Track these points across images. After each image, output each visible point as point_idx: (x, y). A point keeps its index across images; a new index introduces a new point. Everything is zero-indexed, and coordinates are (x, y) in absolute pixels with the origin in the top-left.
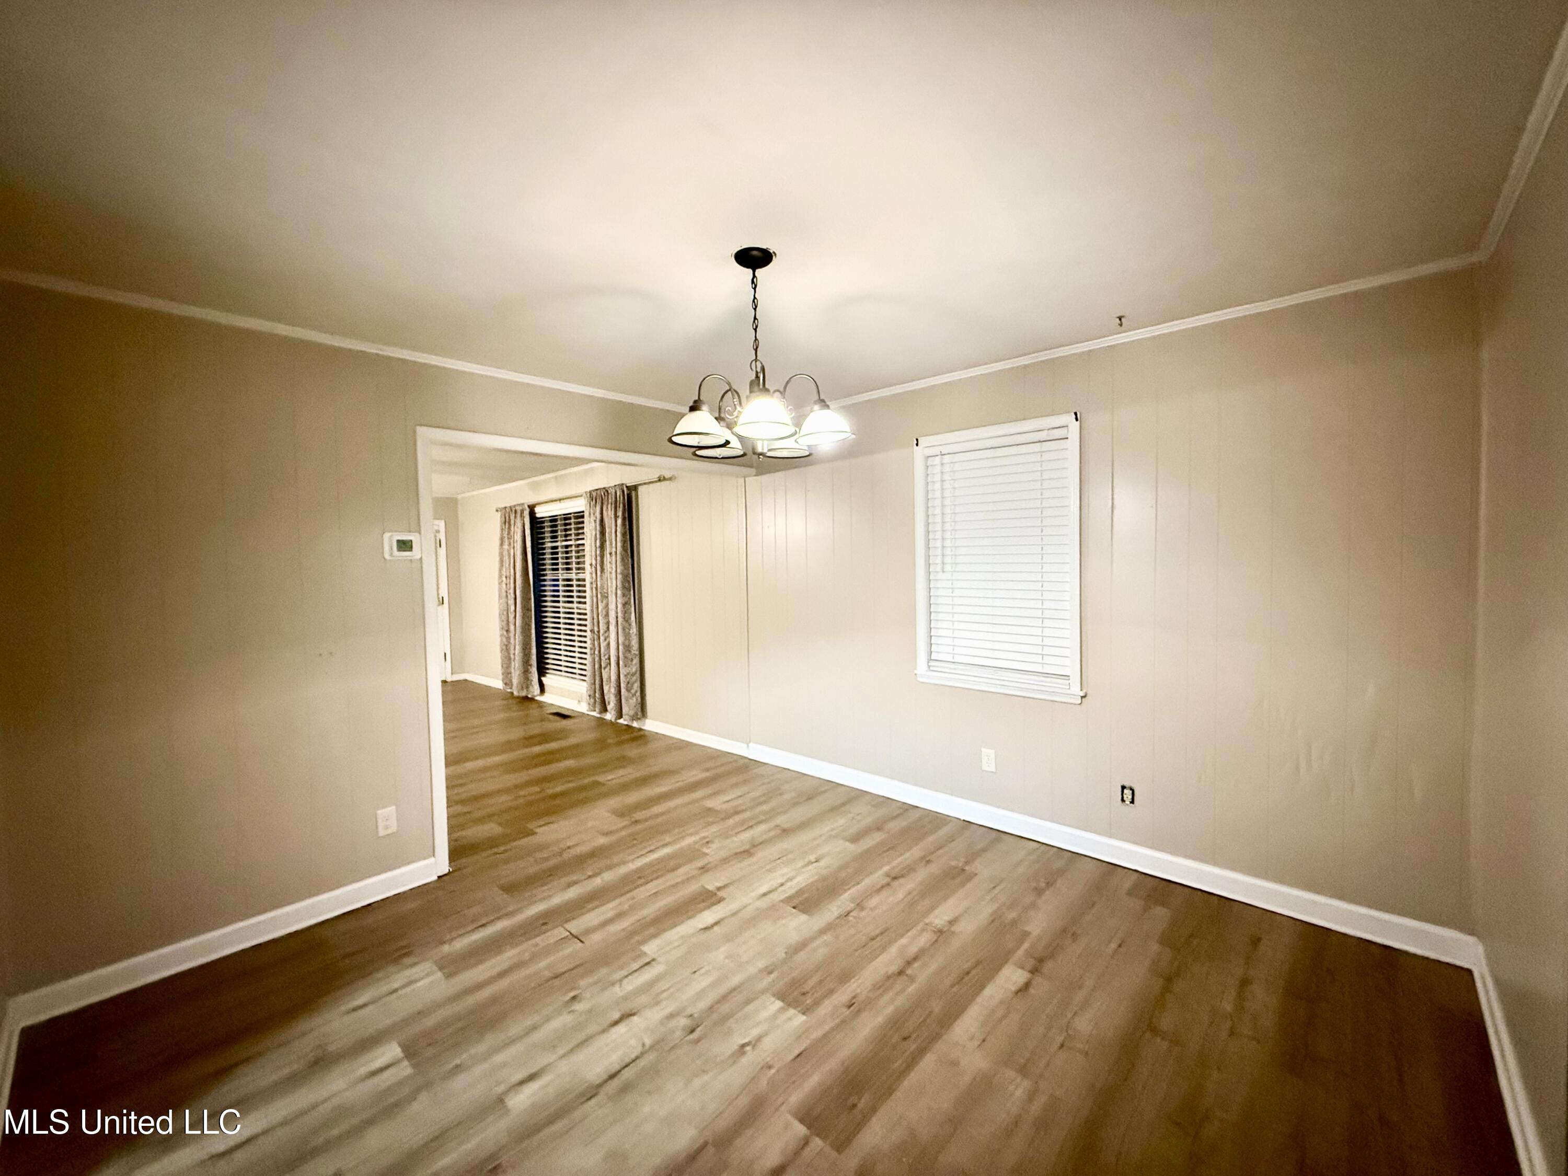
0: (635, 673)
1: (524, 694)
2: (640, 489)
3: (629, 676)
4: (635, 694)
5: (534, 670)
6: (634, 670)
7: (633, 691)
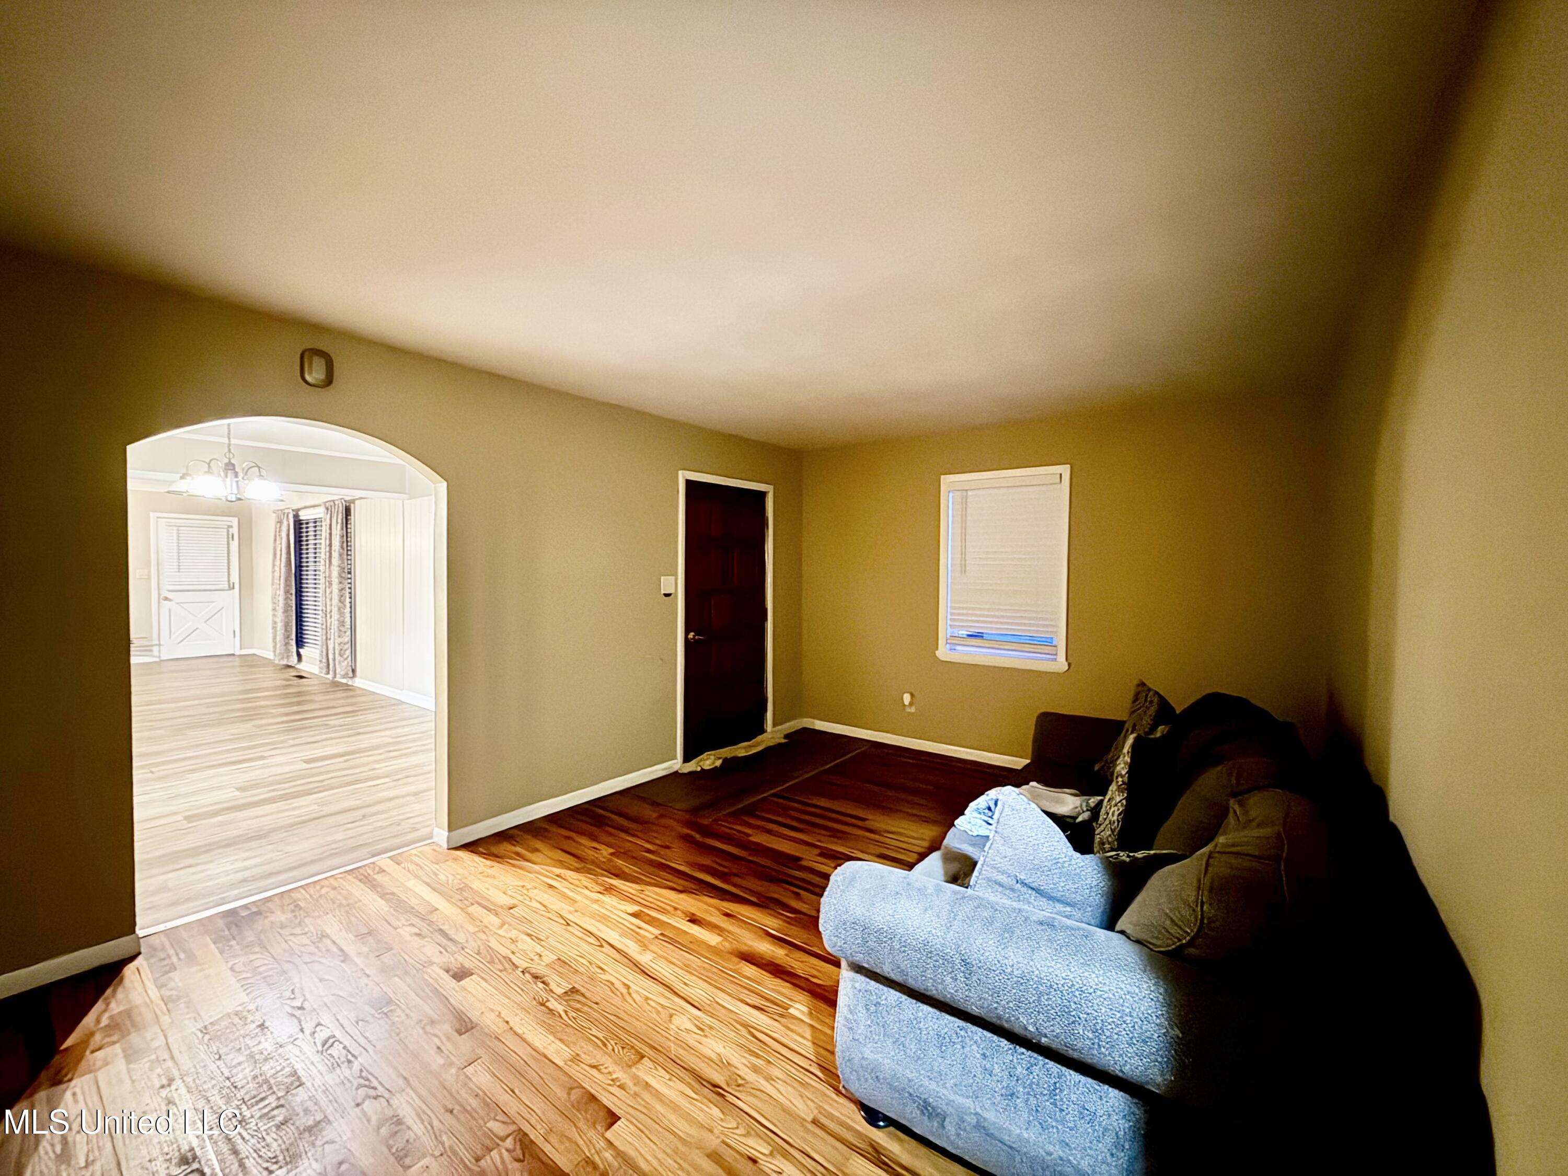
0: (348, 642)
1: (285, 662)
2: (357, 502)
4: (346, 659)
5: (293, 643)
7: (345, 656)
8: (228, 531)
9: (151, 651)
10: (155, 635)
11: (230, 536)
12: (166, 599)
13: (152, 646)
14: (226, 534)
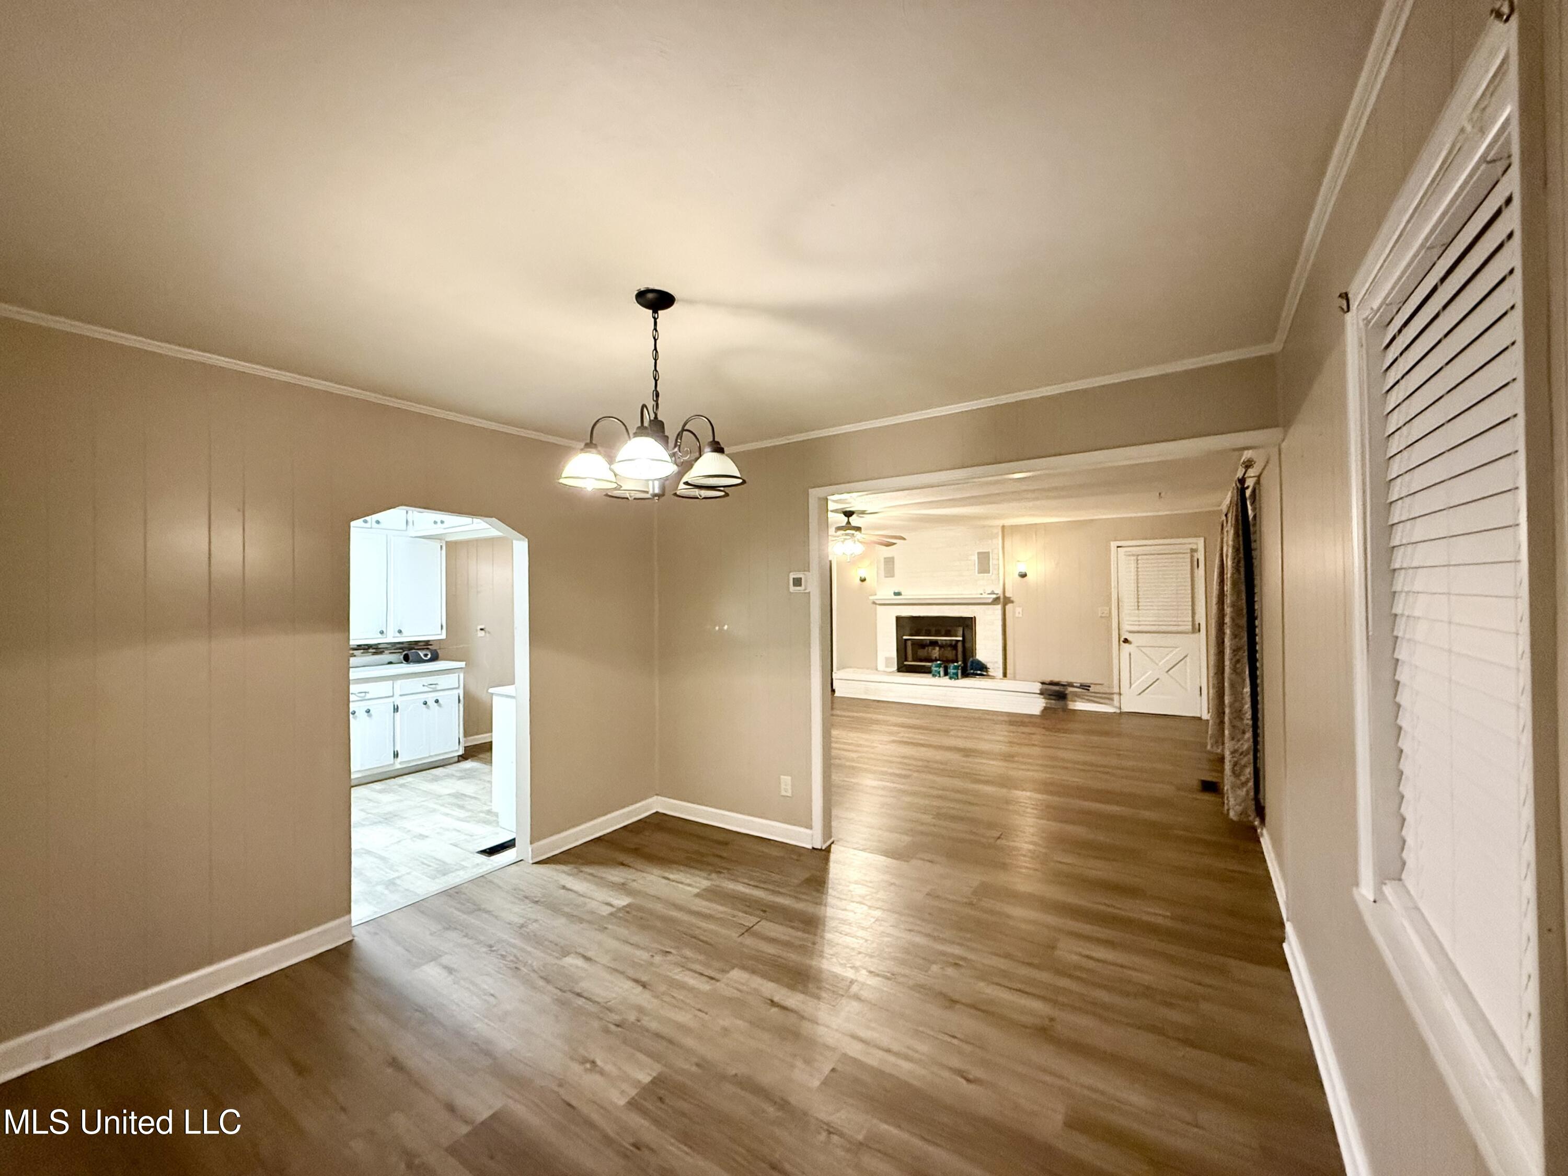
0: (1247, 753)
3: (1237, 755)
4: (1244, 784)
6: (1245, 747)
7: (1243, 779)
8: (1192, 557)
9: (1112, 700)
10: (1116, 682)
11: (1196, 563)
12: (1126, 641)
13: (1113, 694)
14: (1189, 560)
